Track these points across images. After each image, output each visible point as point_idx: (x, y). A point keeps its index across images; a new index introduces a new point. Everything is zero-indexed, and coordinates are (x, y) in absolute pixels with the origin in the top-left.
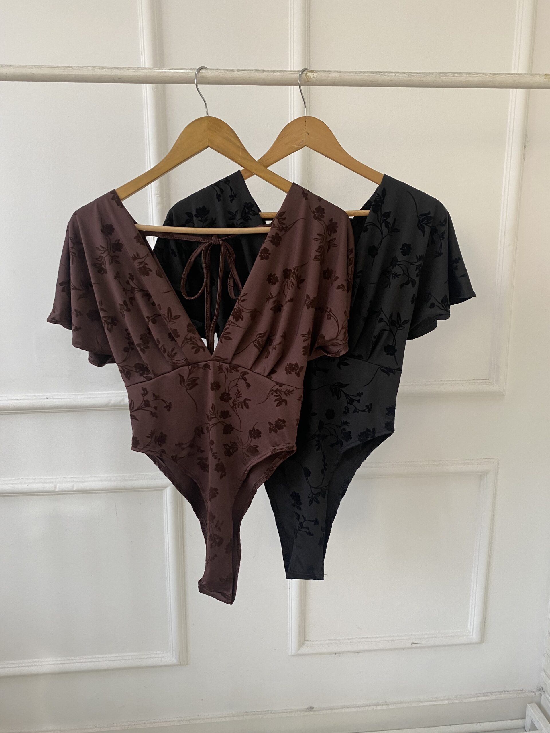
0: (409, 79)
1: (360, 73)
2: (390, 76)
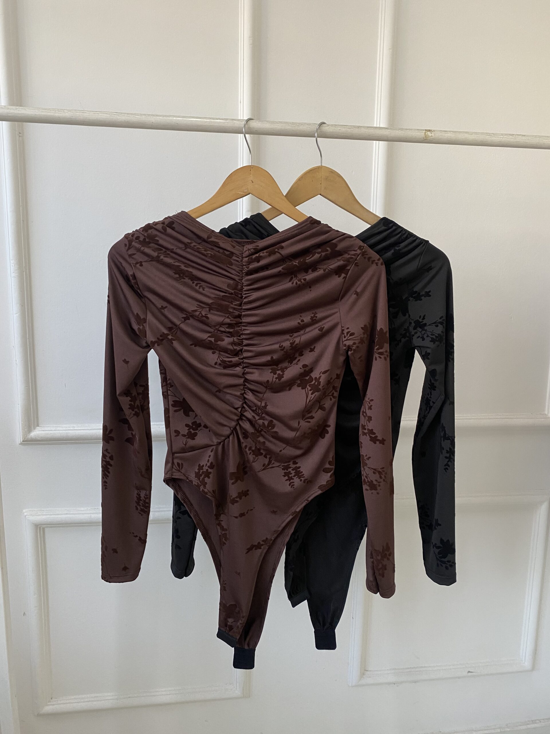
0: (516, 140)
1: (472, 133)
2: (498, 137)
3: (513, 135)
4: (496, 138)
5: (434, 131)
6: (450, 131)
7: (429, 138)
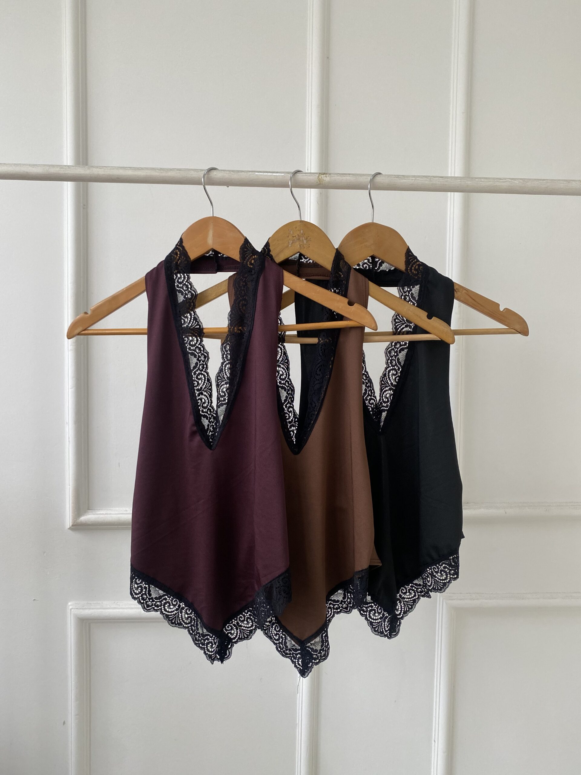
0: (431, 182)
3: (429, 176)
4: (406, 180)
5: (330, 174)
6: (349, 174)
7: (323, 182)
